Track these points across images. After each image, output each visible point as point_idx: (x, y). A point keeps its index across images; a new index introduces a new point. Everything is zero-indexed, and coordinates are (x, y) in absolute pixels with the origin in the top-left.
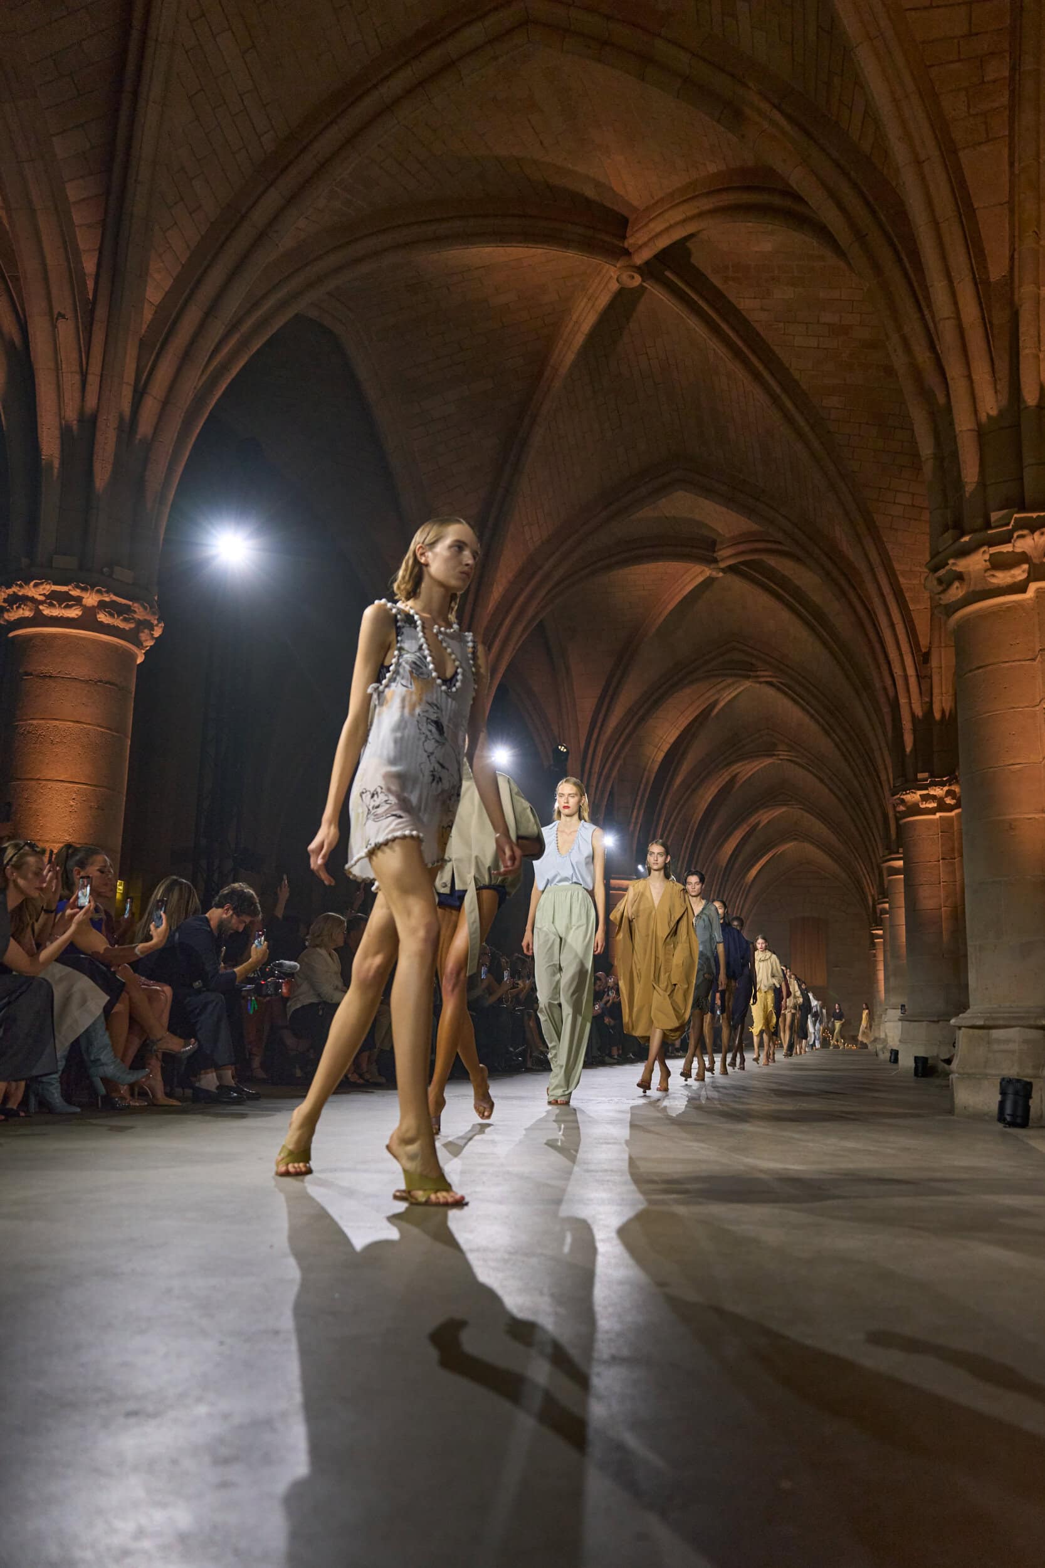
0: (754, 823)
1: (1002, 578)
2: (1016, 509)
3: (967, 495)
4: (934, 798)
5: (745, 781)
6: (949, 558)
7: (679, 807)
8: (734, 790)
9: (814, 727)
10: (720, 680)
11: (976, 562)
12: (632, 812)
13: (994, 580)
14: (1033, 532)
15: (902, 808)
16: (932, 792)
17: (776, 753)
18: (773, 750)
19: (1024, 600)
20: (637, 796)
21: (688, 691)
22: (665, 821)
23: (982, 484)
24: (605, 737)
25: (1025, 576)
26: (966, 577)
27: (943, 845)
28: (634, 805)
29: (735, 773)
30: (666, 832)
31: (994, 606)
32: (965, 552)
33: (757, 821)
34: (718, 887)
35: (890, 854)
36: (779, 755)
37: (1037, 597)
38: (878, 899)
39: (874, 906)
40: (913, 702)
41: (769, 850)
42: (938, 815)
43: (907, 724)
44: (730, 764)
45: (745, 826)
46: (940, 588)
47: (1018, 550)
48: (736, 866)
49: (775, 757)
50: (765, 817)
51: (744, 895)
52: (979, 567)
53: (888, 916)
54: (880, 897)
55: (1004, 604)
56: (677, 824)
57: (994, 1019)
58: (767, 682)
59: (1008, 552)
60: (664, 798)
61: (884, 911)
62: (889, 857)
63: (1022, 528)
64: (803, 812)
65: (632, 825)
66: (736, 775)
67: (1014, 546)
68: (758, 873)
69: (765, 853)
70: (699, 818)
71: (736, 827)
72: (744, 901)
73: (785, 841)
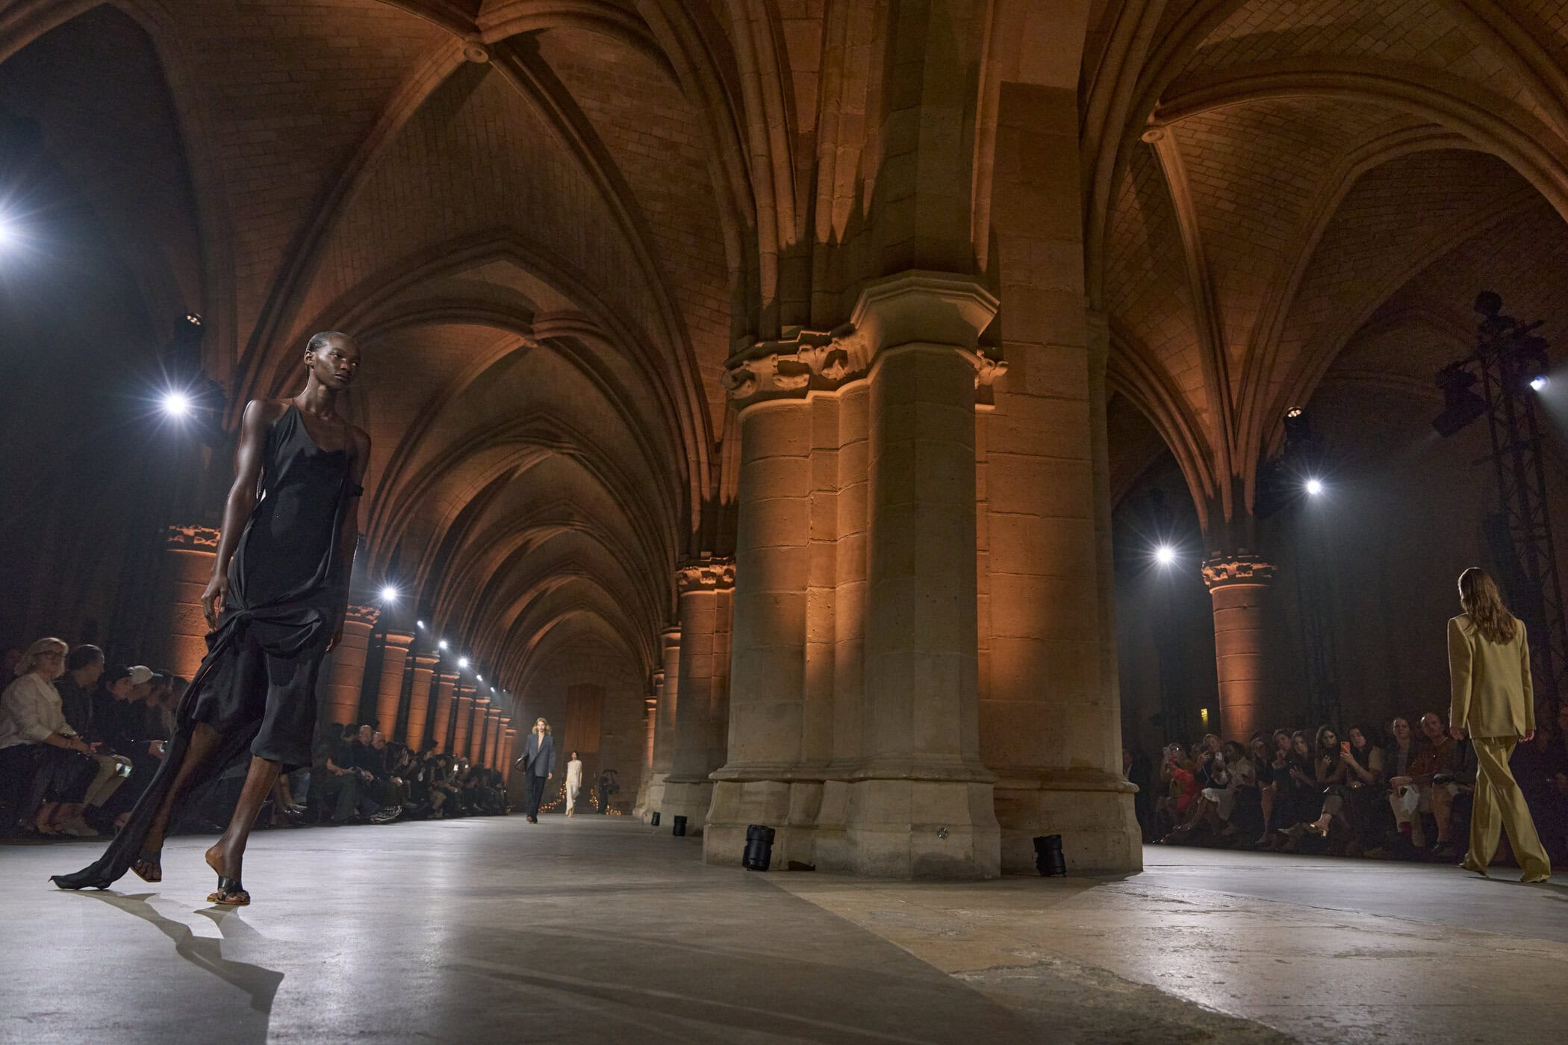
0: (543, 589)
2: (803, 326)
3: (764, 308)
4: (713, 575)
5: (538, 548)
6: (744, 360)
7: (467, 567)
8: (528, 553)
10: (523, 446)
11: (766, 367)
12: (419, 567)
13: (780, 384)
14: (815, 348)
15: (684, 582)
16: (712, 570)
17: (571, 523)
18: (568, 520)
19: (803, 405)
20: (425, 552)
23: (777, 299)
24: (397, 490)
25: (805, 384)
26: (757, 378)
27: (717, 619)
28: (421, 560)
29: (527, 538)
30: (452, 591)
31: (778, 406)
32: (757, 356)
33: (545, 587)
34: (499, 650)
35: (670, 626)
36: (573, 525)
37: (814, 404)
38: (655, 669)
39: (651, 677)
40: (703, 487)
41: (555, 617)
42: (716, 591)
43: (696, 506)
44: (523, 530)
45: (534, 590)
46: (734, 385)
47: (802, 361)
48: (520, 630)
49: (569, 527)
50: (554, 584)
51: (524, 662)
52: (769, 371)
54: (657, 667)
55: (785, 407)
56: (464, 584)
58: (569, 455)
59: (793, 362)
60: (454, 557)
61: (659, 681)
62: (668, 629)
63: (807, 343)
64: (592, 582)
66: (529, 540)
67: (799, 357)
68: (542, 639)
69: (551, 620)
70: (488, 580)
71: (524, 592)
72: (526, 665)
73: (571, 609)
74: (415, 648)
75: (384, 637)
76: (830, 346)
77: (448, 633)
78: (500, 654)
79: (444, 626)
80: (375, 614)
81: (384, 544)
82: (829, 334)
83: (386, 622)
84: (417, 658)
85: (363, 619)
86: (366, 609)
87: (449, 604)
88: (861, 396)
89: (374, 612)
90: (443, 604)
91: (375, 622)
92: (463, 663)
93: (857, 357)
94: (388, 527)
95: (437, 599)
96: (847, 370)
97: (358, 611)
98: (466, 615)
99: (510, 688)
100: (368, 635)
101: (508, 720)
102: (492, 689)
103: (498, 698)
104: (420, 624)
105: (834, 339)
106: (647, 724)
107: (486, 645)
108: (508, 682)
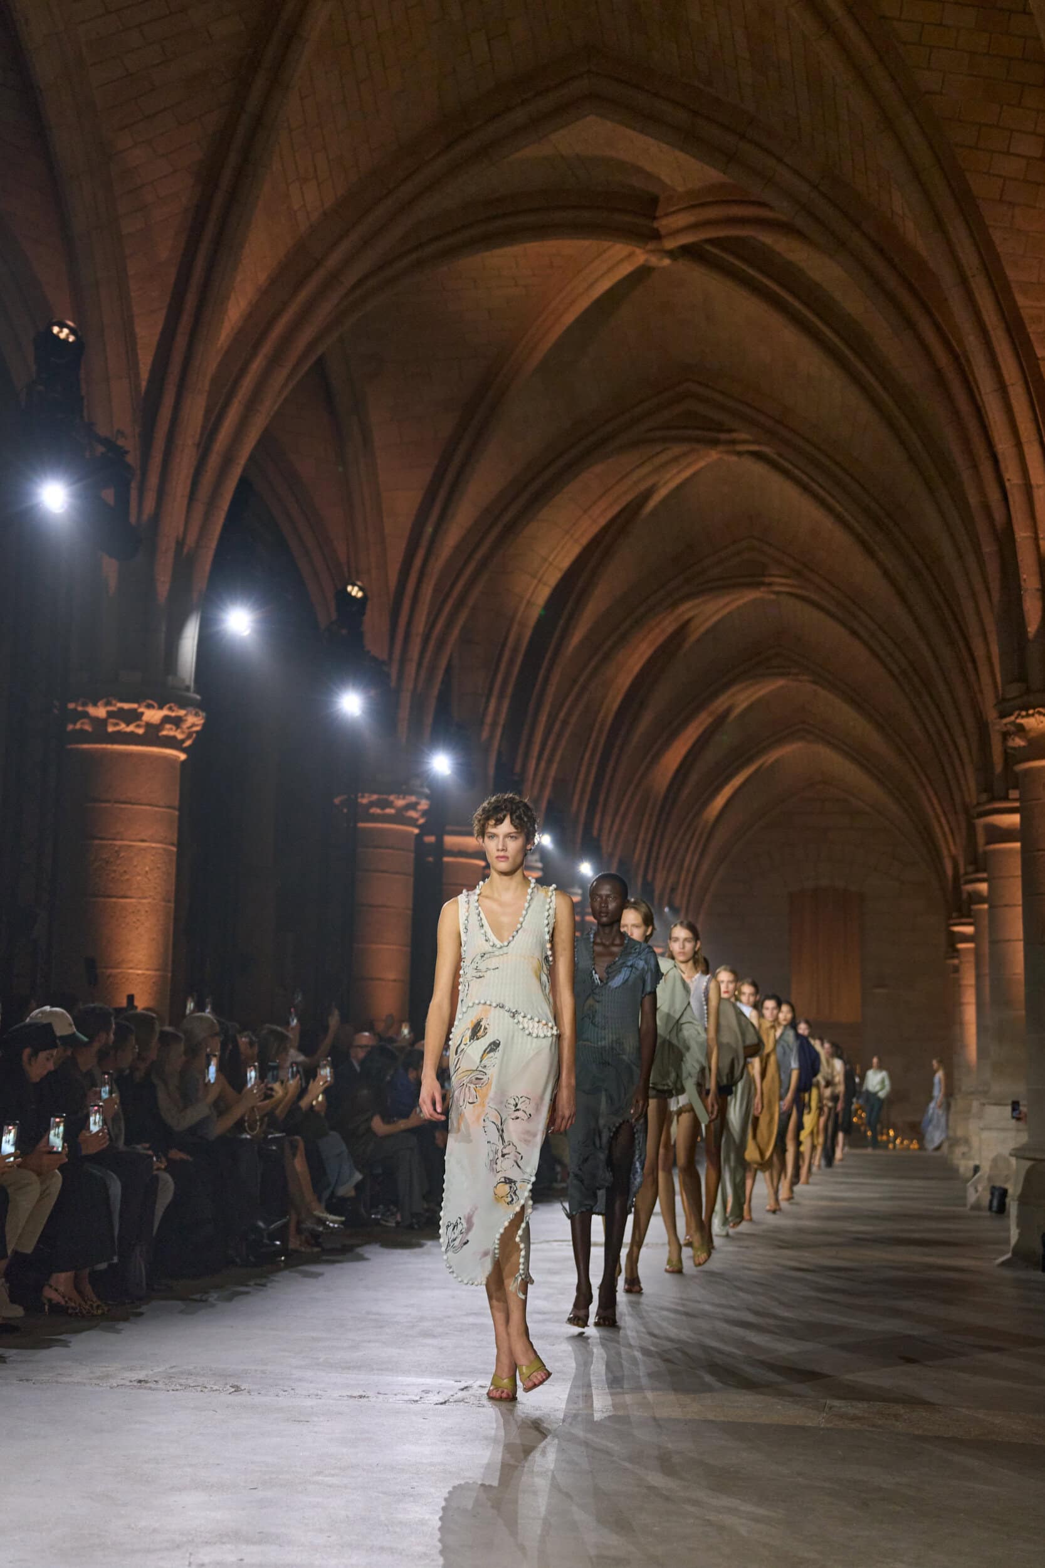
0: (721, 710)
5: (707, 632)
7: (576, 689)
8: (687, 646)
9: (841, 538)
10: (661, 447)
12: (488, 702)
15: (1019, 741)
17: (767, 580)
18: (764, 576)
20: (497, 671)
21: (598, 468)
22: (549, 716)
24: (438, 563)
28: (491, 689)
29: (686, 617)
30: (552, 737)
33: (725, 706)
34: (650, 835)
35: (994, 799)
36: (770, 584)
38: (966, 874)
39: (957, 882)
41: (750, 760)
44: (675, 605)
45: (704, 716)
48: (686, 792)
49: (762, 589)
50: (743, 696)
51: (699, 850)
53: (986, 906)
54: (971, 869)
56: (573, 720)
58: (753, 454)
60: (550, 670)
64: (814, 687)
66: (688, 622)
68: (728, 805)
69: (741, 768)
70: (615, 706)
71: (686, 721)
72: (702, 855)
73: (780, 741)
75: (440, 841)
78: (652, 844)
79: (543, 808)
80: (420, 807)
81: (424, 671)
83: (440, 817)
85: (400, 818)
86: (404, 798)
87: (550, 761)
89: (417, 804)
90: (538, 764)
91: (421, 821)
92: (586, 869)
94: (428, 636)
95: (527, 755)
97: (390, 804)
98: (581, 777)
99: (677, 902)
100: (412, 848)
106: (956, 969)
107: (625, 829)
108: (673, 890)
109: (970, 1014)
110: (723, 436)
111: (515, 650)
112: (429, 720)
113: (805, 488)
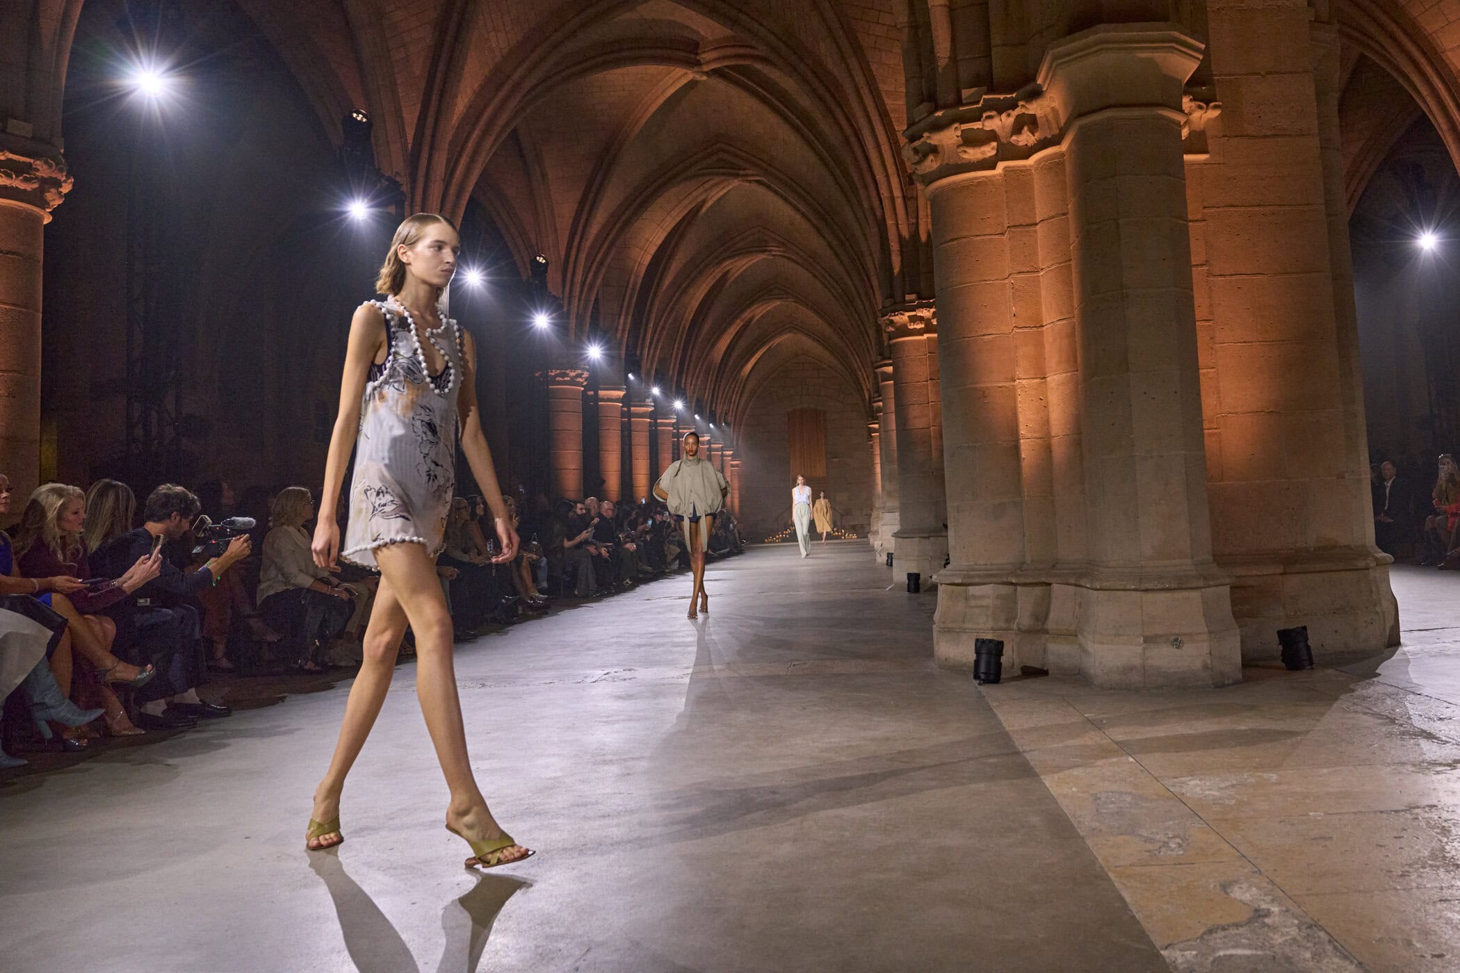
0: (747, 319)
1: (973, 154)
2: (985, 88)
3: (940, 70)
4: (921, 319)
5: (739, 277)
6: (925, 131)
7: (669, 309)
8: (727, 284)
9: (805, 225)
10: (707, 179)
11: (949, 137)
12: (619, 318)
13: (965, 156)
14: (1000, 113)
15: (891, 329)
16: (919, 314)
17: (769, 248)
18: (766, 247)
19: (994, 176)
20: (623, 300)
21: (674, 190)
22: (655, 323)
23: (954, 59)
24: (587, 244)
25: (994, 152)
26: (939, 151)
27: (930, 365)
28: (621, 311)
29: (727, 269)
30: (656, 336)
31: (966, 180)
32: (938, 127)
33: (749, 316)
35: (884, 359)
37: (1005, 173)
38: (874, 398)
39: (870, 402)
40: (900, 222)
41: (764, 344)
42: (926, 336)
43: (895, 246)
44: (720, 263)
45: (738, 321)
46: (917, 158)
47: (988, 129)
48: (731, 362)
49: (767, 253)
50: (759, 311)
51: (740, 392)
52: (952, 142)
53: (882, 414)
54: (876, 395)
55: (976, 178)
56: (667, 326)
57: (970, 577)
58: (757, 181)
59: (978, 130)
60: (653, 300)
61: (879, 410)
62: (882, 363)
63: (991, 109)
64: (796, 304)
65: (620, 332)
66: (728, 271)
67: (983, 124)
68: (753, 367)
69: (758, 349)
70: (691, 316)
71: (730, 325)
72: (741, 396)
73: (780, 333)
74: (626, 401)
75: (596, 394)
76: (1017, 110)
77: (660, 379)
78: (714, 389)
79: (653, 373)
80: (584, 376)
81: (582, 302)
82: (1014, 95)
83: (596, 381)
84: (632, 408)
85: (573, 382)
86: (575, 372)
88: (1056, 164)
89: (582, 374)
90: (649, 350)
91: (585, 383)
92: (678, 405)
93: (1047, 120)
94: (583, 284)
96: (1038, 135)
97: (567, 375)
98: (674, 357)
99: (728, 422)
100: (581, 398)
101: (731, 453)
102: (711, 426)
103: (717, 433)
104: (630, 376)
105: (1021, 103)
106: (872, 447)
107: (699, 383)
108: (726, 414)
109: (878, 469)
110: (741, 172)
111: (633, 289)
112: (587, 327)
113: (786, 200)
